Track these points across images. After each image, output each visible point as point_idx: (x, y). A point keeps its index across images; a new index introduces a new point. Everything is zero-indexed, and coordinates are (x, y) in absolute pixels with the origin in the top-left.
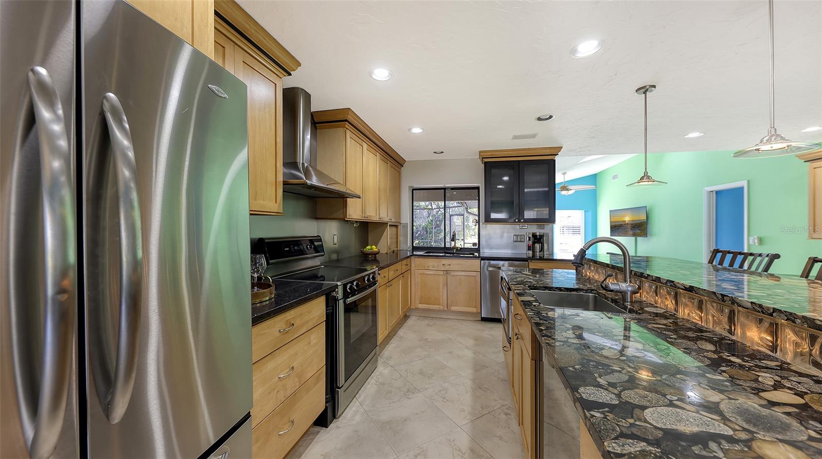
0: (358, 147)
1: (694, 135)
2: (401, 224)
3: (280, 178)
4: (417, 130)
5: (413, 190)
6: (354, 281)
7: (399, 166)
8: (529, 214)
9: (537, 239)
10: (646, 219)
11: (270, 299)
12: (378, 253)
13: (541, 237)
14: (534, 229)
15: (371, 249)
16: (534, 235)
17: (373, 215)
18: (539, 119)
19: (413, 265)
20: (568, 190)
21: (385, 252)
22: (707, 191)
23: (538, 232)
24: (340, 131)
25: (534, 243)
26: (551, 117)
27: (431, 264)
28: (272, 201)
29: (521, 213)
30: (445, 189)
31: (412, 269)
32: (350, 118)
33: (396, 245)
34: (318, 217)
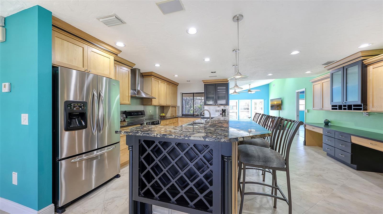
0: (157, 82)
1: (270, 75)
2: (177, 106)
3: (130, 95)
4: (176, 76)
5: (182, 94)
6: (150, 122)
7: (177, 86)
8: (220, 102)
9: (224, 111)
10: (281, 102)
11: (126, 124)
12: (165, 116)
13: (225, 110)
14: (222, 107)
15: (163, 114)
16: (222, 110)
17: (163, 103)
18: (212, 72)
19: (179, 120)
20: (251, 91)
21: (170, 116)
22: (297, 92)
23: (224, 108)
24: (149, 78)
25: (223, 112)
26: (215, 72)
27: (184, 120)
28: (127, 101)
29: (216, 102)
30: (193, 93)
31: (179, 122)
32: (153, 74)
33: (175, 114)
34: (144, 104)
